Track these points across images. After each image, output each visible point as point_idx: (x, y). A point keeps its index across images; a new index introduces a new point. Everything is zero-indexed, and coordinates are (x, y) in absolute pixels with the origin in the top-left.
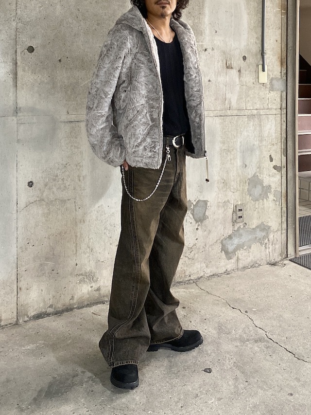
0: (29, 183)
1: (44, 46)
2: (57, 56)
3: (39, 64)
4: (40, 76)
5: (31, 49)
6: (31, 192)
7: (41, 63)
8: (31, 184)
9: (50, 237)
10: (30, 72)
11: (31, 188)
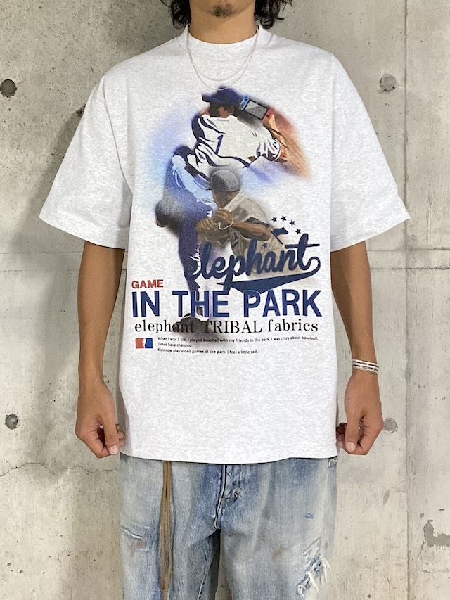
0: (8, 418)
1: (40, 79)
2: (71, 102)
3: (28, 124)
4: (32, 154)
5: (8, 88)
6: (14, 442)
7: (34, 120)
8: (13, 420)
9: (61, 558)
10: (7, 144)
11: (13, 432)
